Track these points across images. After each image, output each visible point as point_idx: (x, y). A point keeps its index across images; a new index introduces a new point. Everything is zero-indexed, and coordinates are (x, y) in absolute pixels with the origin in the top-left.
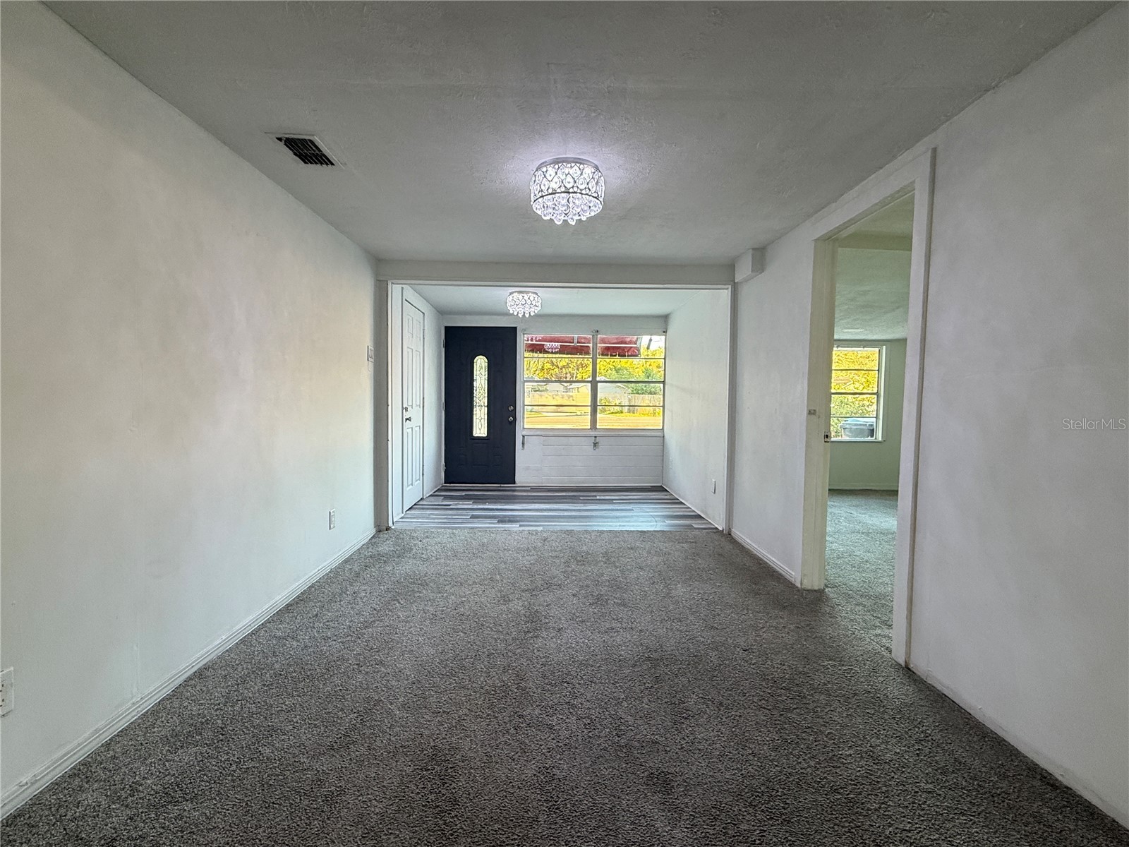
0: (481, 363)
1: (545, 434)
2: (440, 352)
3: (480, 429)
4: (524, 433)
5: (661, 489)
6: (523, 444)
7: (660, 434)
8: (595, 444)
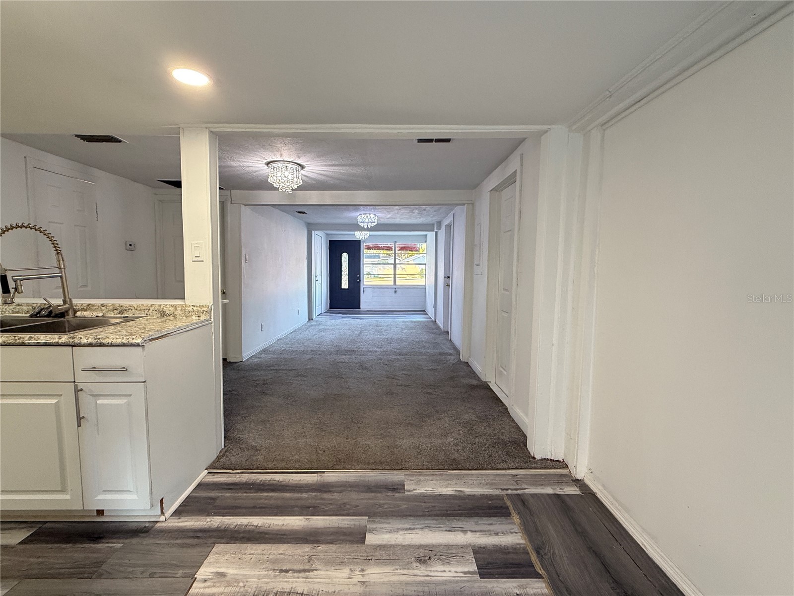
0: (345, 257)
1: (374, 287)
2: (327, 252)
3: (345, 285)
4: (365, 287)
5: (424, 311)
6: (364, 291)
7: (424, 287)
8: (395, 292)
